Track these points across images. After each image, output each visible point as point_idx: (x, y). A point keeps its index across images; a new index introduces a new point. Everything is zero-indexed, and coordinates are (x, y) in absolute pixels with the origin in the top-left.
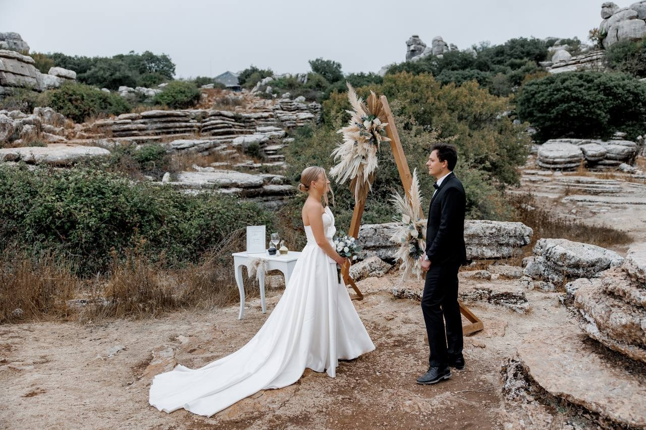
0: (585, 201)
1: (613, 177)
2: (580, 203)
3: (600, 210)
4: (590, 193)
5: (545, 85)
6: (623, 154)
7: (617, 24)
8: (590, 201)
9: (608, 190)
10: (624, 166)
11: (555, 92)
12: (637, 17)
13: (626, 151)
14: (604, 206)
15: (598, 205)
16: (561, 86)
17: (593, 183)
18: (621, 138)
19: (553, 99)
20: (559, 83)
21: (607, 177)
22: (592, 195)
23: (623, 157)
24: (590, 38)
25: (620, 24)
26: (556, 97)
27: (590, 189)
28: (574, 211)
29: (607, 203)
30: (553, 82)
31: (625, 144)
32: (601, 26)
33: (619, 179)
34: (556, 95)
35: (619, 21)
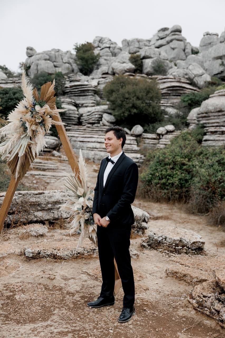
0: (40, 175)
1: (51, 159)
2: (36, 176)
3: (50, 181)
4: (40, 169)
5: (2, 95)
6: (53, 145)
7: (37, 62)
8: (43, 175)
9: (51, 168)
10: (55, 152)
11: (10, 100)
12: (49, 60)
13: (55, 143)
14: (52, 178)
15: (49, 178)
16: (13, 97)
17: (40, 163)
18: (49, 135)
19: (8, 105)
20: (12, 95)
21: (47, 160)
22: (42, 171)
23: (53, 147)
24: (20, 67)
25: (39, 62)
26: (10, 103)
27: (40, 167)
28: (35, 182)
29: (54, 176)
30: (7, 93)
31: (52, 138)
32: (26, 61)
33: (54, 161)
34: (10, 102)
35: (38, 60)
